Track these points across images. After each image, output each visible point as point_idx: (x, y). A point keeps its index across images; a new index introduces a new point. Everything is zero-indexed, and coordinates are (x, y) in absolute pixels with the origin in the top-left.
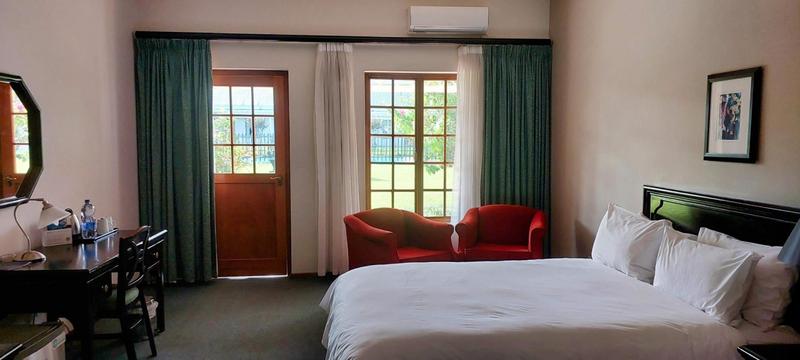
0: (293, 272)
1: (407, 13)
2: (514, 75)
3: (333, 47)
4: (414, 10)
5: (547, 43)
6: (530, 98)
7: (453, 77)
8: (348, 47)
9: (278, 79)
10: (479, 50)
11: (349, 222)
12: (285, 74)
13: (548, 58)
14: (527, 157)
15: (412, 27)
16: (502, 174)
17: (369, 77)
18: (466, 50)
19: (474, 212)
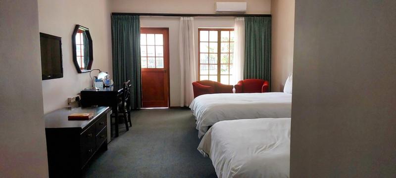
0: (171, 106)
1: (215, 5)
2: (257, 29)
3: (186, 18)
4: (218, 3)
5: (270, 16)
6: (263, 37)
7: (233, 30)
8: (192, 18)
9: (165, 31)
10: (243, 19)
11: (194, 84)
12: (167, 29)
13: (270, 22)
14: (261, 61)
15: (217, 10)
16: (252, 68)
17: (200, 30)
18: (238, 19)
19: (241, 82)
